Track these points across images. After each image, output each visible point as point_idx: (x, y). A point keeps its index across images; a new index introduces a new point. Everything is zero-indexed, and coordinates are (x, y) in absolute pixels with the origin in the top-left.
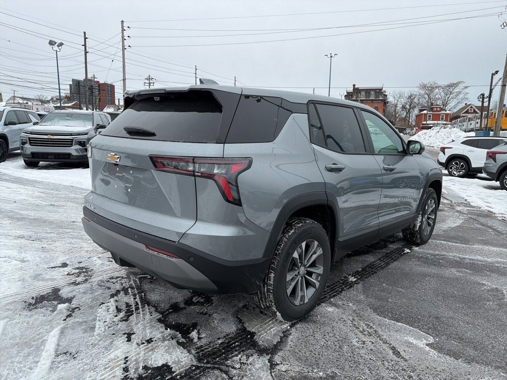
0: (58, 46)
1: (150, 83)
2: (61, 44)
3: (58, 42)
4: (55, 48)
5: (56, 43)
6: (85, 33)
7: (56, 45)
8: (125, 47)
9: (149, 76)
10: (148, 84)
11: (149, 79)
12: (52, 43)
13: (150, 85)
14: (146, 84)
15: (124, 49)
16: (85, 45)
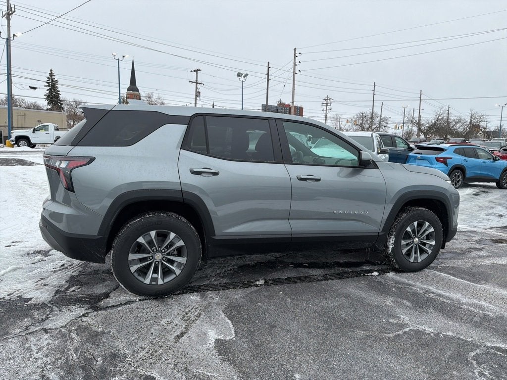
0: (244, 77)
1: (327, 104)
2: (246, 75)
3: (244, 73)
4: (242, 78)
5: (242, 74)
6: (269, 63)
7: (243, 76)
8: (296, 72)
9: (327, 97)
10: (325, 105)
11: (327, 99)
12: (239, 75)
13: (327, 105)
14: (323, 105)
15: (295, 73)
16: (268, 74)
